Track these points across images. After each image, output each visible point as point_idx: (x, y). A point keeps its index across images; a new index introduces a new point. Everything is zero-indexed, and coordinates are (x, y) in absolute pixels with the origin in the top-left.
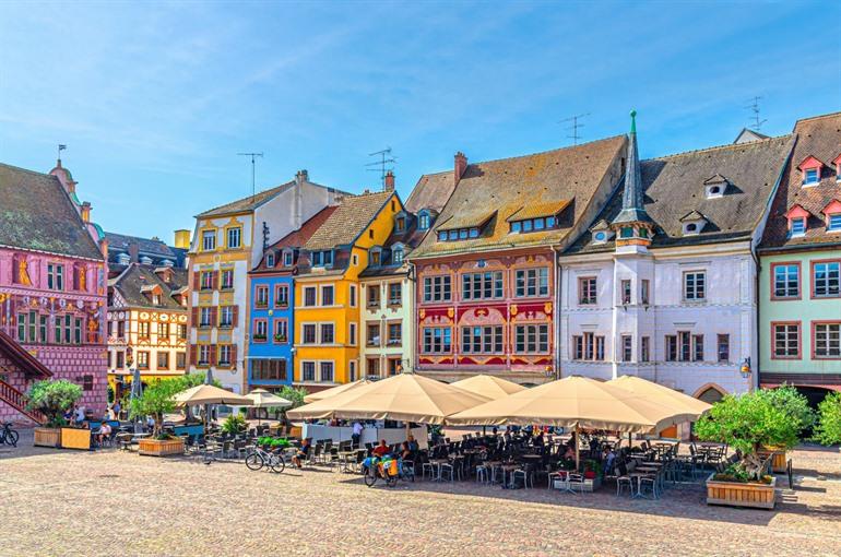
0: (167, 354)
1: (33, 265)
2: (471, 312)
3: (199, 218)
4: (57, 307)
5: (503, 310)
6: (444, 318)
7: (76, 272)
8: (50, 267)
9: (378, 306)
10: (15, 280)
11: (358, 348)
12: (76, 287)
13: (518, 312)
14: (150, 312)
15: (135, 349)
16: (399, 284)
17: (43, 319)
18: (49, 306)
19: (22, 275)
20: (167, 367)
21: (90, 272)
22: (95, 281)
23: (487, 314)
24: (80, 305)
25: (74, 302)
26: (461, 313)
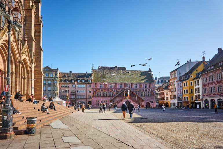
0: (168, 97)
1: (143, 85)
2: (210, 84)
3: (170, 73)
4: (147, 91)
5: (215, 83)
6: (206, 86)
7: (149, 85)
8: (145, 85)
9: (196, 85)
10: (140, 87)
11: (194, 94)
12: (149, 87)
13: (217, 83)
14: (168, 90)
15: (165, 97)
16: (199, 80)
17: (144, 93)
18: (145, 91)
19: (141, 87)
20: (168, 100)
21: (152, 85)
22: (153, 86)
23: (212, 84)
24: (150, 90)
25: (149, 90)
26: (209, 84)
